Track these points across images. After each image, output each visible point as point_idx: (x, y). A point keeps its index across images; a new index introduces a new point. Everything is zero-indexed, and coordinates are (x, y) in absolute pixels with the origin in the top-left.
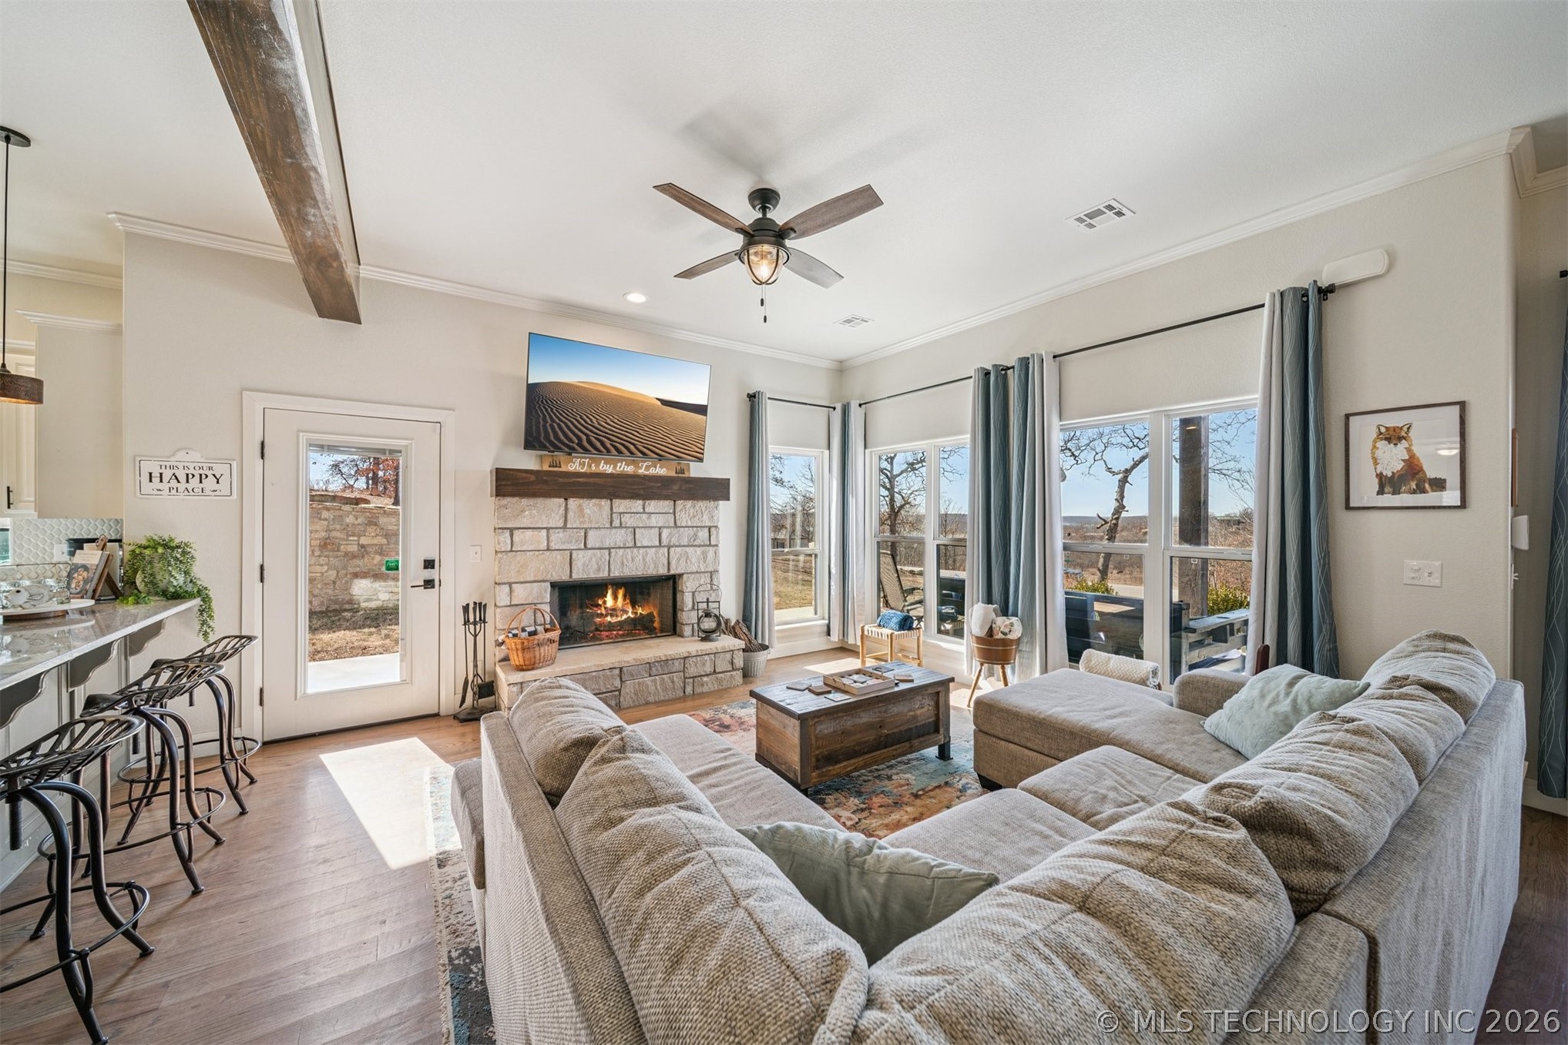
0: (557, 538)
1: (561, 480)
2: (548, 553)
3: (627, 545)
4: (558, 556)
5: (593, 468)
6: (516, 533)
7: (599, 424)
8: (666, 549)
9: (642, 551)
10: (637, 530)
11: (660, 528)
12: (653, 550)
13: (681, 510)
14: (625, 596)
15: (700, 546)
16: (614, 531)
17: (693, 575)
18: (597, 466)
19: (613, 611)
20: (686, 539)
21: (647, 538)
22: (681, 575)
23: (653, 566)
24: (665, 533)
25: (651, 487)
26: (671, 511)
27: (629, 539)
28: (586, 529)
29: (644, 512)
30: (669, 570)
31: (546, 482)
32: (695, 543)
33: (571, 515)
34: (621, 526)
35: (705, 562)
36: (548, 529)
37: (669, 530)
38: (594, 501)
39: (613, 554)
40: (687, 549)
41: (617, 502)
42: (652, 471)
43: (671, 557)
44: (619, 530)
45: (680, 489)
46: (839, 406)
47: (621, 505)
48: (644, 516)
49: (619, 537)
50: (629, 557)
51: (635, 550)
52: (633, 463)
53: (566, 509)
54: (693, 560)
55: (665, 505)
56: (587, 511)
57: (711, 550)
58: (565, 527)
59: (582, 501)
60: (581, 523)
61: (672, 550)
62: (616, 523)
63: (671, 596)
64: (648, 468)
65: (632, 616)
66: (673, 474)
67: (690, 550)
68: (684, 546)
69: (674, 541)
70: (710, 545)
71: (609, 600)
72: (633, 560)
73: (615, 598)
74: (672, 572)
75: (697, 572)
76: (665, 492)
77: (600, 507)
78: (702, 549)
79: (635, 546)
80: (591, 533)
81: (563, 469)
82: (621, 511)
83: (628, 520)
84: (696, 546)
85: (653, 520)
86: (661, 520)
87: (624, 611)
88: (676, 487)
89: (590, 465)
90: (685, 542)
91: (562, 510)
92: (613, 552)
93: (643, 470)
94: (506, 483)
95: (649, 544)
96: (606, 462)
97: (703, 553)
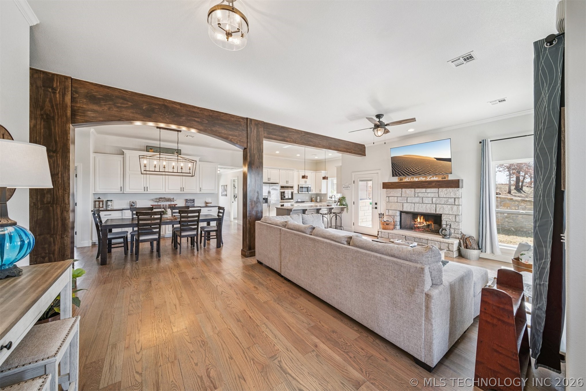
0: (399, 199)
1: (397, 184)
2: (397, 203)
3: (420, 202)
4: (400, 204)
5: (412, 179)
6: (390, 197)
8: (435, 205)
9: (425, 205)
10: (424, 198)
11: (432, 198)
12: (429, 205)
13: (441, 192)
14: (423, 218)
15: (450, 205)
16: (416, 198)
17: (446, 215)
18: (413, 179)
19: (420, 223)
21: (426, 200)
22: (441, 215)
23: (429, 210)
24: (434, 200)
25: (424, 185)
26: (437, 192)
27: (421, 201)
28: (407, 197)
29: (426, 192)
31: (393, 185)
32: (447, 203)
33: (403, 193)
34: (418, 197)
35: (452, 211)
36: (397, 197)
37: (436, 199)
38: (410, 189)
39: (415, 205)
40: (444, 205)
41: (416, 189)
42: (432, 179)
43: (437, 208)
44: (417, 198)
47: (418, 190)
48: (426, 194)
49: (417, 200)
50: (421, 206)
51: (423, 204)
52: (425, 177)
53: (402, 192)
54: (447, 210)
55: (435, 190)
56: (407, 192)
57: (455, 207)
58: (401, 196)
59: (406, 189)
60: (406, 195)
61: (438, 205)
62: (416, 195)
64: (430, 178)
65: (425, 224)
66: (440, 179)
67: (445, 206)
68: (442, 204)
69: (437, 202)
70: (455, 205)
71: (419, 220)
72: (423, 207)
73: (420, 219)
74: (437, 213)
75: (448, 214)
76: (429, 186)
77: (411, 191)
78: (451, 206)
79: (423, 203)
80: (408, 198)
81: (403, 181)
82: (418, 192)
83: (420, 195)
84: (447, 204)
85: (429, 195)
86: (432, 195)
87: (423, 223)
88: (434, 184)
89: (411, 179)
90: (443, 202)
91: (401, 192)
92: (415, 204)
93: (428, 179)
94: (386, 186)
95: (428, 203)
96: (416, 178)
97: (451, 207)
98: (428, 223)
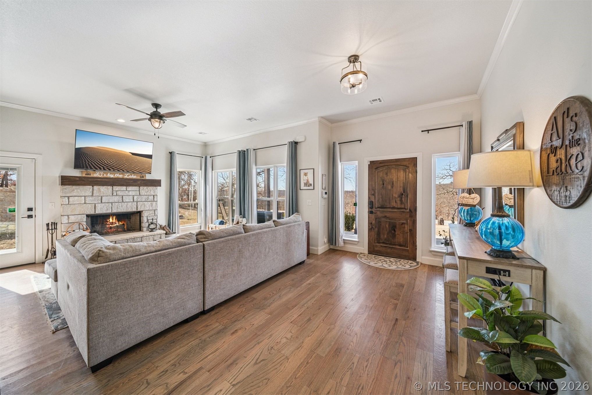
0: (88, 200)
1: (90, 180)
2: (85, 205)
3: (119, 201)
4: (89, 205)
5: (105, 175)
6: (70, 198)
7: (107, 163)
8: (136, 203)
9: (125, 203)
10: (124, 197)
11: (133, 196)
12: (131, 203)
13: (142, 190)
14: (116, 219)
15: (150, 201)
16: (114, 197)
17: (147, 211)
18: (107, 174)
19: (112, 223)
20: (144, 199)
21: (126, 199)
22: (142, 211)
23: (130, 208)
24: (135, 198)
25: (129, 182)
26: (138, 190)
27: (120, 200)
28: (102, 196)
29: (127, 190)
30: (137, 209)
31: (84, 180)
32: (148, 200)
33: (95, 191)
34: (117, 195)
35: (152, 207)
36: (85, 196)
37: (137, 196)
38: (105, 187)
40: (145, 203)
42: (130, 177)
43: (138, 205)
44: (116, 197)
45: (141, 183)
46: (204, 157)
47: (116, 188)
48: (127, 192)
49: (116, 199)
50: (120, 205)
51: (123, 203)
52: (122, 174)
53: (93, 190)
54: (147, 206)
55: (136, 188)
56: (102, 190)
57: (154, 203)
58: (92, 195)
59: (100, 187)
60: (99, 194)
61: (138, 203)
62: (115, 194)
63: (139, 218)
64: (128, 176)
65: (118, 225)
66: (139, 178)
67: (146, 203)
68: (143, 202)
69: (139, 200)
70: (154, 201)
71: (111, 220)
72: (122, 206)
73: (113, 219)
74: (138, 210)
75: (149, 210)
76: (135, 184)
77: (108, 189)
78: (150, 202)
80: (104, 198)
81: (92, 176)
82: (117, 190)
83: (119, 193)
85: (131, 193)
86: (134, 193)
87: (115, 223)
88: (139, 182)
89: (103, 175)
90: (144, 200)
91: (91, 190)
92: (113, 204)
93: (126, 176)
94: (66, 181)
95: (129, 201)
96: (110, 174)
97: (151, 204)
98: (120, 223)
